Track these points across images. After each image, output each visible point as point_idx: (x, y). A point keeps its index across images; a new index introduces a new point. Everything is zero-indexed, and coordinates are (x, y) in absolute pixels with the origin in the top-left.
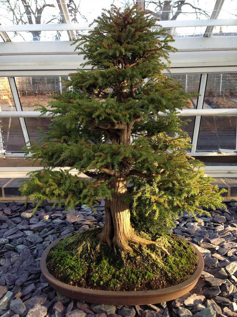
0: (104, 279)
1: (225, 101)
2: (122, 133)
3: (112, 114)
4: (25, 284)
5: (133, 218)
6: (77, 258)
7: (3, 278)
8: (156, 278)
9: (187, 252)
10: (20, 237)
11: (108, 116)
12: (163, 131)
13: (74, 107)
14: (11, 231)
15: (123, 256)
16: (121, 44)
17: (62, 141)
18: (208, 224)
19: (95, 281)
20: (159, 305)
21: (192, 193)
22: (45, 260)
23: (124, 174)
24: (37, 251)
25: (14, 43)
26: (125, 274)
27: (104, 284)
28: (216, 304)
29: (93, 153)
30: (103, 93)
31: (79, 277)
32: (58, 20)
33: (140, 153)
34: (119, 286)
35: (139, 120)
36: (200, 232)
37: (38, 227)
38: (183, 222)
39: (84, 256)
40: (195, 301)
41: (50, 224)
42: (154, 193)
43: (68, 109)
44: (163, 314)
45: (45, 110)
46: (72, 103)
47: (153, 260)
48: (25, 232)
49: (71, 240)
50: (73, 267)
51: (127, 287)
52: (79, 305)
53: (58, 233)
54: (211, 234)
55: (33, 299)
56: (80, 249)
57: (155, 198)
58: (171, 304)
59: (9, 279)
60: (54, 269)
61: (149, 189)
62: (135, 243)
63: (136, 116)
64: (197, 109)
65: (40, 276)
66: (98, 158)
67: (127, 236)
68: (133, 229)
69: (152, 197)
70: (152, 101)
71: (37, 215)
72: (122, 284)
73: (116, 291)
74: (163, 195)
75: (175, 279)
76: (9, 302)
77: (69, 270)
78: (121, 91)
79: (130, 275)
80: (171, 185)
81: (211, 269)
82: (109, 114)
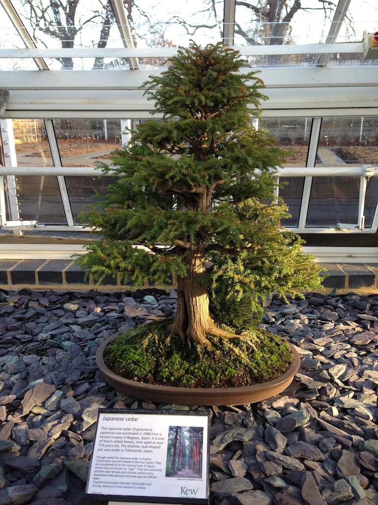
0: (176, 374)
1: (368, 151)
2: (200, 198)
3: (189, 175)
4: (77, 383)
5: (213, 307)
6: (142, 353)
7: (49, 377)
8: (238, 375)
9: (279, 349)
10: (65, 332)
11: (184, 177)
12: (251, 197)
13: (143, 166)
14: (52, 325)
15: (199, 349)
16: (201, 90)
17: (125, 206)
18: (313, 321)
19: (165, 376)
20: (241, 407)
21: (284, 272)
22: (102, 355)
23: (202, 248)
24: (89, 348)
25: (53, 72)
26: (201, 369)
27: (175, 379)
28: (311, 407)
29: (165, 221)
30: (178, 147)
31: (145, 372)
32: (103, 18)
33: (221, 222)
34: (193, 382)
35: (222, 182)
36: (302, 331)
37: (88, 321)
38: (280, 319)
39: (150, 351)
40: (287, 405)
41: (103, 319)
42: (237, 272)
43: (136, 169)
44: (246, 416)
45: (107, 169)
46: (141, 160)
47: (236, 355)
48: (72, 326)
49: (134, 333)
50: (138, 362)
51: (204, 383)
52: (144, 405)
53: (114, 328)
54: (315, 333)
55: (88, 398)
56: (146, 342)
57: (239, 277)
58: (255, 407)
59: (56, 378)
60: (114, 364)
61: (233, 267)
62: (215, 336)
63: (217, 177)
64: (306, 167)
65: (95, 375)
66: (171, 226)
67: (204, 327)
68: (213, 321)
69: (235, 275)
70: (237, 160)
71: (85, 307)
72: (197, 380)
73: (189, 387)
74: (248, 274)
75: (262, 376)
76: (59, 402)
77: (133, 365)
78: (199, 147)
79: (207, 370)
80: (260, 264)
81: (311, 371)
82: (185, 175)
